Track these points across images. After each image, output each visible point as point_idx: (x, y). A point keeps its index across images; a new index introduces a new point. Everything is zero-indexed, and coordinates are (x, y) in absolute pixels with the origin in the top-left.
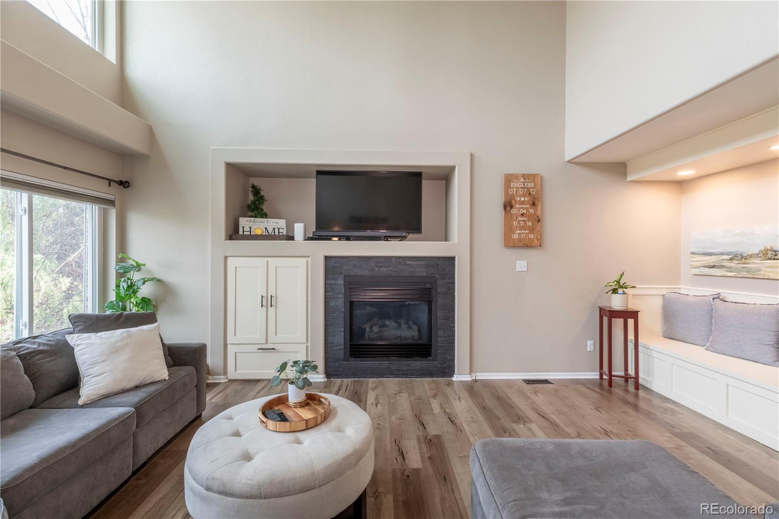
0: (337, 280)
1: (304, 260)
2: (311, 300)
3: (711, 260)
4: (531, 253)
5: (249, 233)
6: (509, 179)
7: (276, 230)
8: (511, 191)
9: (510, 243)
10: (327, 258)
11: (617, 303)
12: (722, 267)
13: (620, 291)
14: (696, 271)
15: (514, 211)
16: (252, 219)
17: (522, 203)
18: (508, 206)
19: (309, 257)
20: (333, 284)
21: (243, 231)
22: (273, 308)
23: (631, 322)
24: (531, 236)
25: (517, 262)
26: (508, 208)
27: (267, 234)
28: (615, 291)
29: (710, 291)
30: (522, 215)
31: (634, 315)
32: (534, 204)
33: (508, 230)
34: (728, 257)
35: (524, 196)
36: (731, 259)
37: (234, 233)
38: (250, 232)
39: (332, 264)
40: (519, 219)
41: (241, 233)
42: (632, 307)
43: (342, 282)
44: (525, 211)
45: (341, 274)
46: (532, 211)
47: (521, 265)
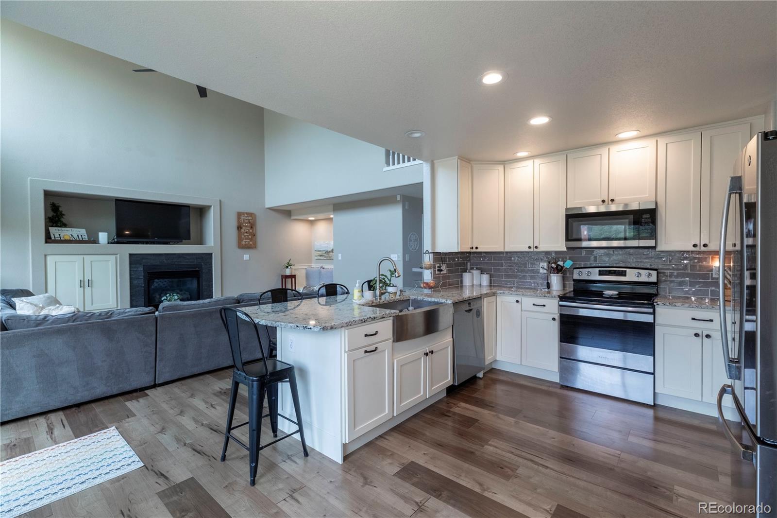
0: (137, 268)
1: (114, 257)
2: (120, 281)
3: (320, 253)
4: (251, 251)
5: (59, 239)
6: (239, 215)
7: (80, 236)
8: (241, 221)
9: (241, 246)
10: (131, 255)
11: (288, 272)
12: (323, 256)
13: (289, 267)
14: (316, 258)
15: (242, 230)
16: (60, 228)
17: (246, 226)
18: (239, 228)
19: (117, 254)
20: (136, 271)
21: (55, 237)
22: (90, 288)
23: (293, 279)
24: (251, 243)
25: (245, 256)
26: (240, 229)
27: (74, 239)
28: (287, 267)
29: (320, 266)
30: (247, 232)
31: (294, 276)
32: (252, 227)
33: (240, 239)
34: (324, 252)
35: (247, 223)
36: (325, 253)
37: (48, 239)
38: (60, 237)
39: (134, 259)
40: (245, 234)
41: (53, 238)
42: (293, 274)
43: (142, 269)
44: (247, 231)
45: (141, 264)
46: (251, 231)
47: (246, 257)
